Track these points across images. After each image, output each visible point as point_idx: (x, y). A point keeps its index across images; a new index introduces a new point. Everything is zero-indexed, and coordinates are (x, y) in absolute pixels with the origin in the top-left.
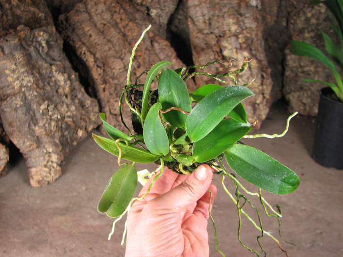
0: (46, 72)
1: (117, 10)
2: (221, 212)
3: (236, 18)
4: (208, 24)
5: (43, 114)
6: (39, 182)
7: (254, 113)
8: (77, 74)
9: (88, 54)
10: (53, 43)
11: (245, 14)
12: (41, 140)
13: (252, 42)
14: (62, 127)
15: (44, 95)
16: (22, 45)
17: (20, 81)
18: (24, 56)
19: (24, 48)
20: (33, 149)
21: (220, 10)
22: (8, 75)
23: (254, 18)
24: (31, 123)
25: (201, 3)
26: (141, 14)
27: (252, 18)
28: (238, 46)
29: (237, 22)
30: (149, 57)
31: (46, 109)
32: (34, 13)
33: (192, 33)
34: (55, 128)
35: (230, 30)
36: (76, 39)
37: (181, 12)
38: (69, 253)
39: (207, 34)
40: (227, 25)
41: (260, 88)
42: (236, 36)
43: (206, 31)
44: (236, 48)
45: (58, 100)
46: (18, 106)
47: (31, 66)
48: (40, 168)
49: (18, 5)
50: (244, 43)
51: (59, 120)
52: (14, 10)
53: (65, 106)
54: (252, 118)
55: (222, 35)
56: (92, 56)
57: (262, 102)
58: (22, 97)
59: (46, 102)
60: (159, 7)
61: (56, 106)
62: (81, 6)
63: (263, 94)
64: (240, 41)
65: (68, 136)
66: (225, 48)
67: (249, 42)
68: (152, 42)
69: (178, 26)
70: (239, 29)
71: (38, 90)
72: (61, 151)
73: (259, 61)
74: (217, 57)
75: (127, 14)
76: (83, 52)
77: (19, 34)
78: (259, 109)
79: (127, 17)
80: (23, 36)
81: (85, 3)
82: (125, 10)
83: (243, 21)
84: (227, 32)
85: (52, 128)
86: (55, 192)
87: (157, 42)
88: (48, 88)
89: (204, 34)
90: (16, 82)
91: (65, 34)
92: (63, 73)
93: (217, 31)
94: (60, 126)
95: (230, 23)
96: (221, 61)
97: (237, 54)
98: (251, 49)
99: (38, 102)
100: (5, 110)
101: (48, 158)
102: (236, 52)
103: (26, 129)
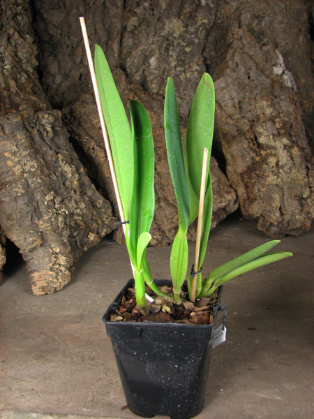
0: (52, 160)
3: (270, 100)
4: (237, 109)
5: (48, 207)
6: (43, 289)
7: (302, 211)
8: (86, 169)
10: (58, 128)
11: (279, 96)
12: (46, 238)
13: (291, 127)
14: (70, 225)
15: (50, 184)
16: (25, 126)
17: (22, 166)
18: (27, 138)
19: (28, 130)
20: (35, 248)
21: (251, 92)
22: (8, 159)
23: (291, 100)
24: (34, 215)
25: (228, 85)
26: (159, 103)
27: (288, 100)
28: (276, 132)
29: (272, 104)
31: (51, 200)
32: (35, 103)
33: (221, 119)
34: (63, 224)
35: (264, 114)
36: (82, 133)
39: (238, 119)
40: (260, 109)
41: (306, 180)
42: (272, 120)
43: (236, 116)
44: (273, 135)
45: (65, 193)
46: (19, 194)
47: (36, 152)
48: (44, 271)
49: (17, 92)
50: (281, 128)
51: (66, 215)
52: (14, 97)
53: (73, 202)
54: (300, 215)
55: (255, 120)
57: (309, 197)
58: (24, 184)
59: (52, 192)
61: (63, 201)
62: (87, 96)
63: (310, 187)
64: (277, 126)
65: (78, 238)
66: (260, 134)
67: (288, 127)
70: (275, 111)
71: (42, 176)
72: (70, 253)
73: (302, 149)
74: (251, 145)
76: (91, 147)
77: (22, 113)
78: (308, 205)
80: (26, 116)
81: (92, 94)
82: (139, 97)
83: (279, 104)
84: (261, 116)
85: (59, 224)
86: (64, 301)
88: (54, 178)
89: (234, 120)
90: (17, 167)
92: (71, 164)
93: (249, 115)
94: (68, 223)
95: (263, 105)
96: (257, 150)
97: (275, 142)
98: (291, 136)
99: (43, 191)
100: (3, 199)
101: (55, 259)
102: (273, 138)
103: (28, 222)
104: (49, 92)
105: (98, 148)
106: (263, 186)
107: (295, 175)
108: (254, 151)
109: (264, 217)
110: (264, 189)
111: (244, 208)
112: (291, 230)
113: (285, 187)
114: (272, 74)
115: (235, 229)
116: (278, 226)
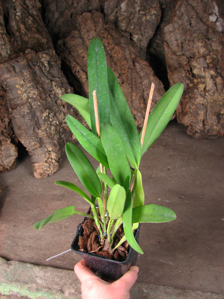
0: (48, 87)
1: (105, 36)
2: (187, 202)
3: (204, 42)
4: (180, 48)
5: (45, 120)
6: (41, 174)
7: (219, 122)
8: (72, 88)
9: (81, 72)
10: (53, 63)
11: (212, 38)
12: (43, 141)
13: (218, 62)
14: (59, 131)
15: (46, 105)
16: (29, 65)
17: (27, 94)
18: (30, 74)
19: (31, 67)
20: (36, 148)
21: (191, 35)
22: (18, 89)
23: (220, 42)
24: (35, 127)
25: (175, 29)
26: (125, 39)
27: (218, 42)
28: (206, 66)
29: (205, 45)
30: (131, 74)
31: (47, 116)
32: (38, 39)
33: (167, 55)
34: (54, 131)
35: (199, 52)
36: (71, 60)
37: (159, 37)
38: (63, 229)
39: (180, 55)
40: (196, 48)
42: (204, 57)
43: (179, 53)
44: (204, 68)
45: (57, 109)
46: (26, 113)
47: (36, 82)
48: (41, 163)
49: (26, 33)
50: (211, 63)
51: (57, 125)
52: (23, 37)
53: (62, 114)
54: (217, 126)
55: (192, 56)
56: (85, 73)
58: (29, 107)
59: (48, 111)
60: (140, 33)
61: (55, 114)
62: (76, 33)
64: (208, 61)
65: (65, 139)
66: (195, 67)
67: (215, 62)
68: (133, 62)
69: (156, 49)
70: (207, 51)
71: (41, 101)
72: (58, 150)
74: (188, 74)
75: (113, 40)
76: (77, 71)
77: (27, 56)
79: (114, 41)
80: (30, 58)
81: (79, 31)
82: (111, 35)
83: (210, 45)
84: (197, 53)
85: (52, 132)
87: (138, 62)
88: (49, 99)
89: (177, 56)
90: (24, 95)
91: (63, 56)
92: (61, 87)
93: (188, 53)
94: (58, 130)
95: (199, 46)
96: (192, 78)
97: (205, 72)
98: (217, 69)
99: (41, 110)
100: (15, 116)
101: (48, 156)
102: (204, 71)
103: (31, 132)
104: (50, 24)
105: (82, 72)
106: (193, 104)
107: (216, 98)
108: (189, 79)
109: (192, 126)
110: (193, 107)
111: (179, 118)
112: (210, 136)
113: (209, 106)
114: (208, 21)
115: (173, 129)
116: (200, 133)
